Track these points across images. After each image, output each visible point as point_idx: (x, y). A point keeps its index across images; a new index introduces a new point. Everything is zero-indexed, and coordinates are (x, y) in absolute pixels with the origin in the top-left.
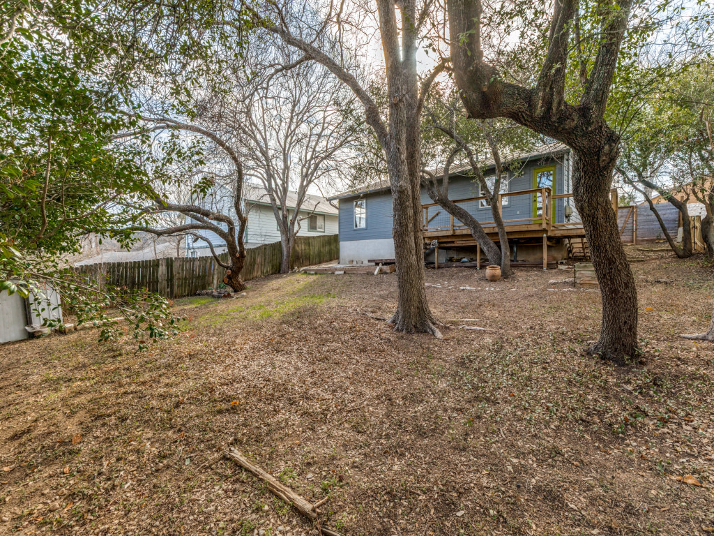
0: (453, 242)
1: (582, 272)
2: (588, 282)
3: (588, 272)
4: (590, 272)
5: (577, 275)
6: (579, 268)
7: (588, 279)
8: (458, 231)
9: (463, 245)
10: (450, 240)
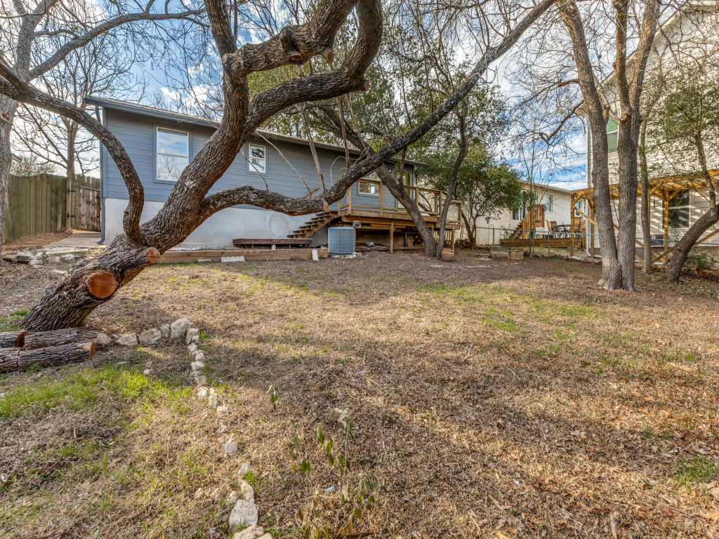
8: (385, 214)
9: (378, 228)
10: (368, 222)
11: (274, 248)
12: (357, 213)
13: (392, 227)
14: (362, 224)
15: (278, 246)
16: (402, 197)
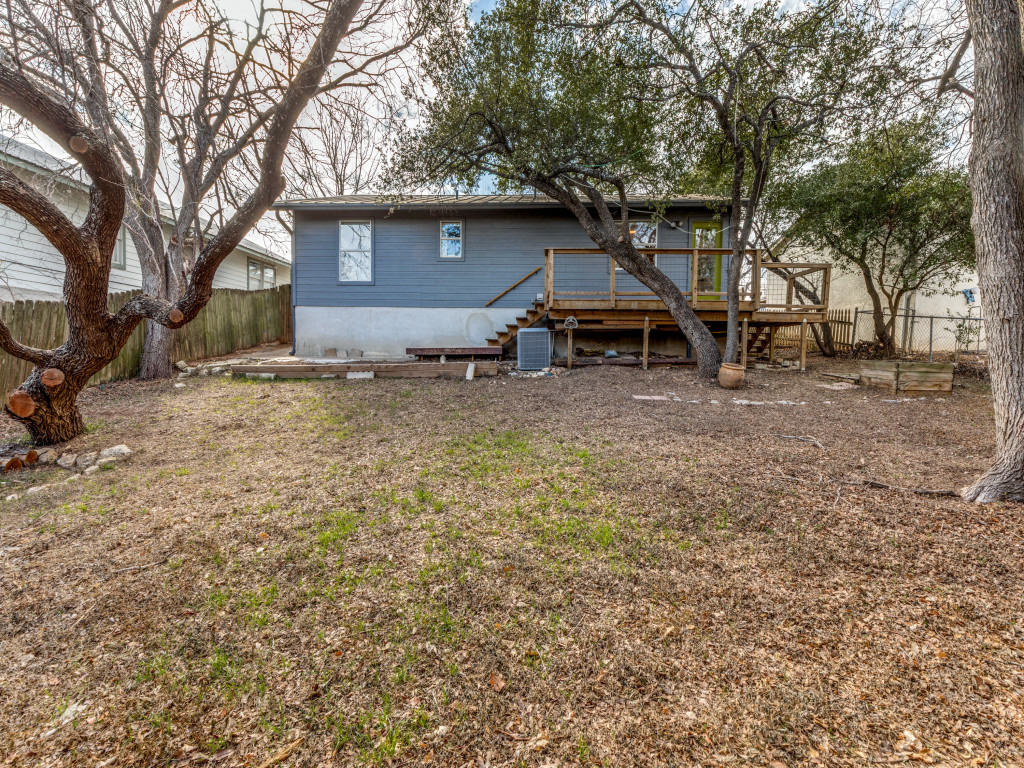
0: (600, 322)
1: (908, 374)
2: (913, 388)
3: (914, 374)
4: (917, 374)
5: (901, 379)
6: (904, 368)
7: (915, 383)
8: (623, 303)
9: (618, 327)
10: (596, 317)
11: (443, 360)
12: (567, 306)
13: (646, 324)
14: (580, 322)
15: (449, 357)
16: (640, 271)
